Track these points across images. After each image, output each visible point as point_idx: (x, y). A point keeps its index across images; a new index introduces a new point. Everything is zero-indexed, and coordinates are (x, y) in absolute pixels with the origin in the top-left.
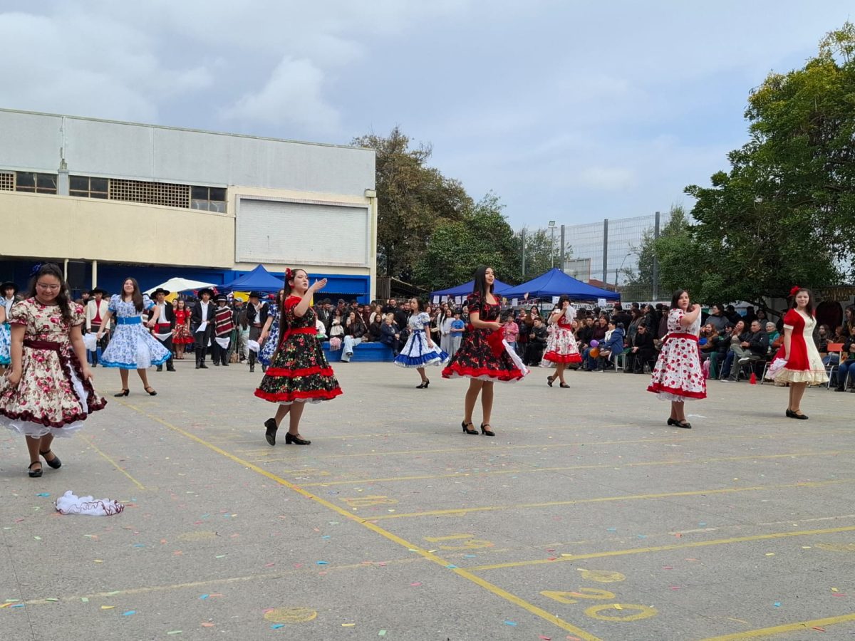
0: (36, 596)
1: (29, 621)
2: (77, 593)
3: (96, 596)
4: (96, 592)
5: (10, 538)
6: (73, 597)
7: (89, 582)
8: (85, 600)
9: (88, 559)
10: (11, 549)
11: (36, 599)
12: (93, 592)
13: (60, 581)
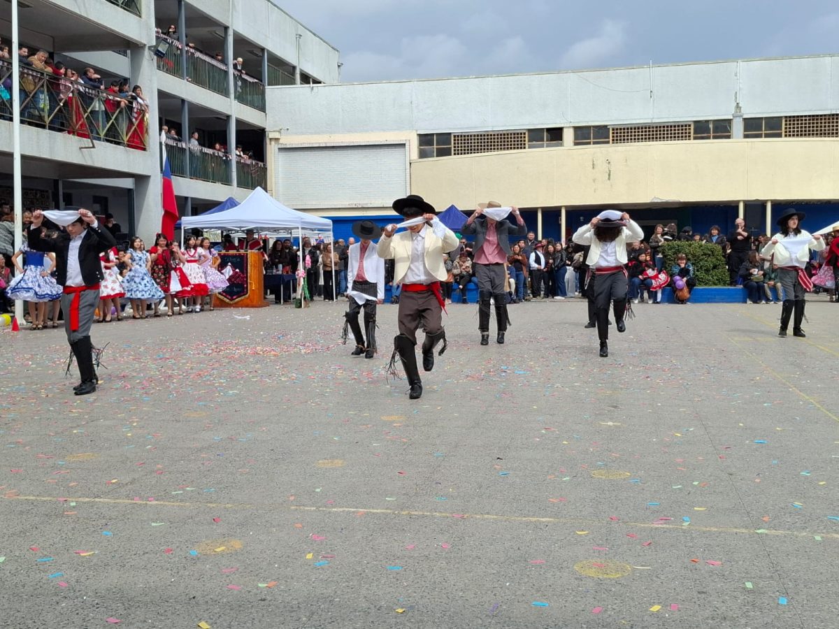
0: (766, 526)
1: (765, 550)
2: (808, 530)
3: (829, 536)
4: (828, 533)
5: (728, 467)
6: (805, 534)
7: (818, 521)
8: (818, 538)
9: (810, 497)
10: (733, 477)
11: (767, 529)
12: (824, 531)
13: (787, 515)
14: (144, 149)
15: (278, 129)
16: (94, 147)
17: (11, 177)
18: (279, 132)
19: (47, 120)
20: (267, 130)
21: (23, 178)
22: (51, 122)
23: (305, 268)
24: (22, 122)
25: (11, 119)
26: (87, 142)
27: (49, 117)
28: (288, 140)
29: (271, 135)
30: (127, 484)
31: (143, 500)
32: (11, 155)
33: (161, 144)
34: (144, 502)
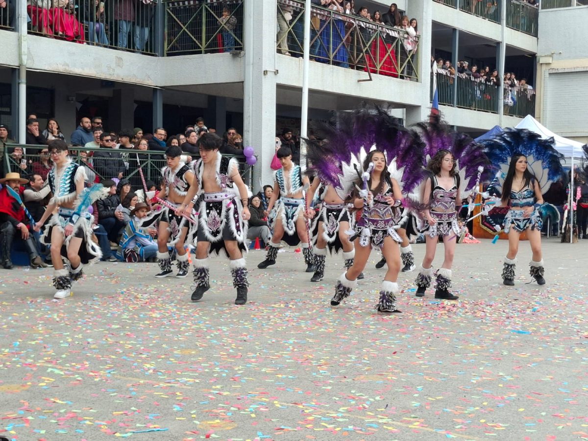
14: (417, 80)
15: (550, 54)
16: (371, 80)
17: (299, 109)
18: (552, 55)
19: (332, 56)
20: (538, 55)
21: (310, 110)
22: (335, 57)
23: (575, 200)
24: (311, 58)
25: (302, 56)
26: (364, 75)
27: (333, 52)
28: (560, 65)
29: (542, 60)
30: (415, 410)
31: (432, 428)
32: (300, 90)
33: (432, 73)
34: (434, 430)
